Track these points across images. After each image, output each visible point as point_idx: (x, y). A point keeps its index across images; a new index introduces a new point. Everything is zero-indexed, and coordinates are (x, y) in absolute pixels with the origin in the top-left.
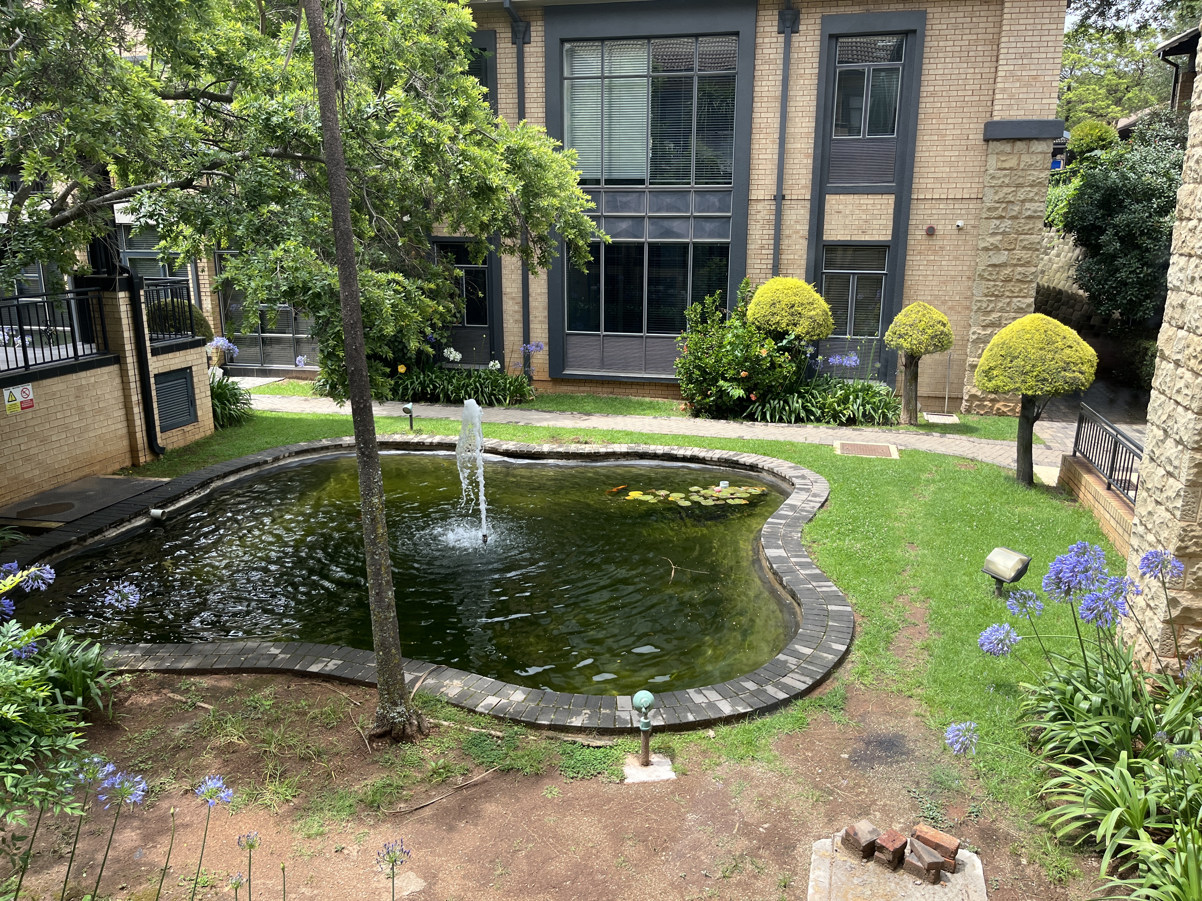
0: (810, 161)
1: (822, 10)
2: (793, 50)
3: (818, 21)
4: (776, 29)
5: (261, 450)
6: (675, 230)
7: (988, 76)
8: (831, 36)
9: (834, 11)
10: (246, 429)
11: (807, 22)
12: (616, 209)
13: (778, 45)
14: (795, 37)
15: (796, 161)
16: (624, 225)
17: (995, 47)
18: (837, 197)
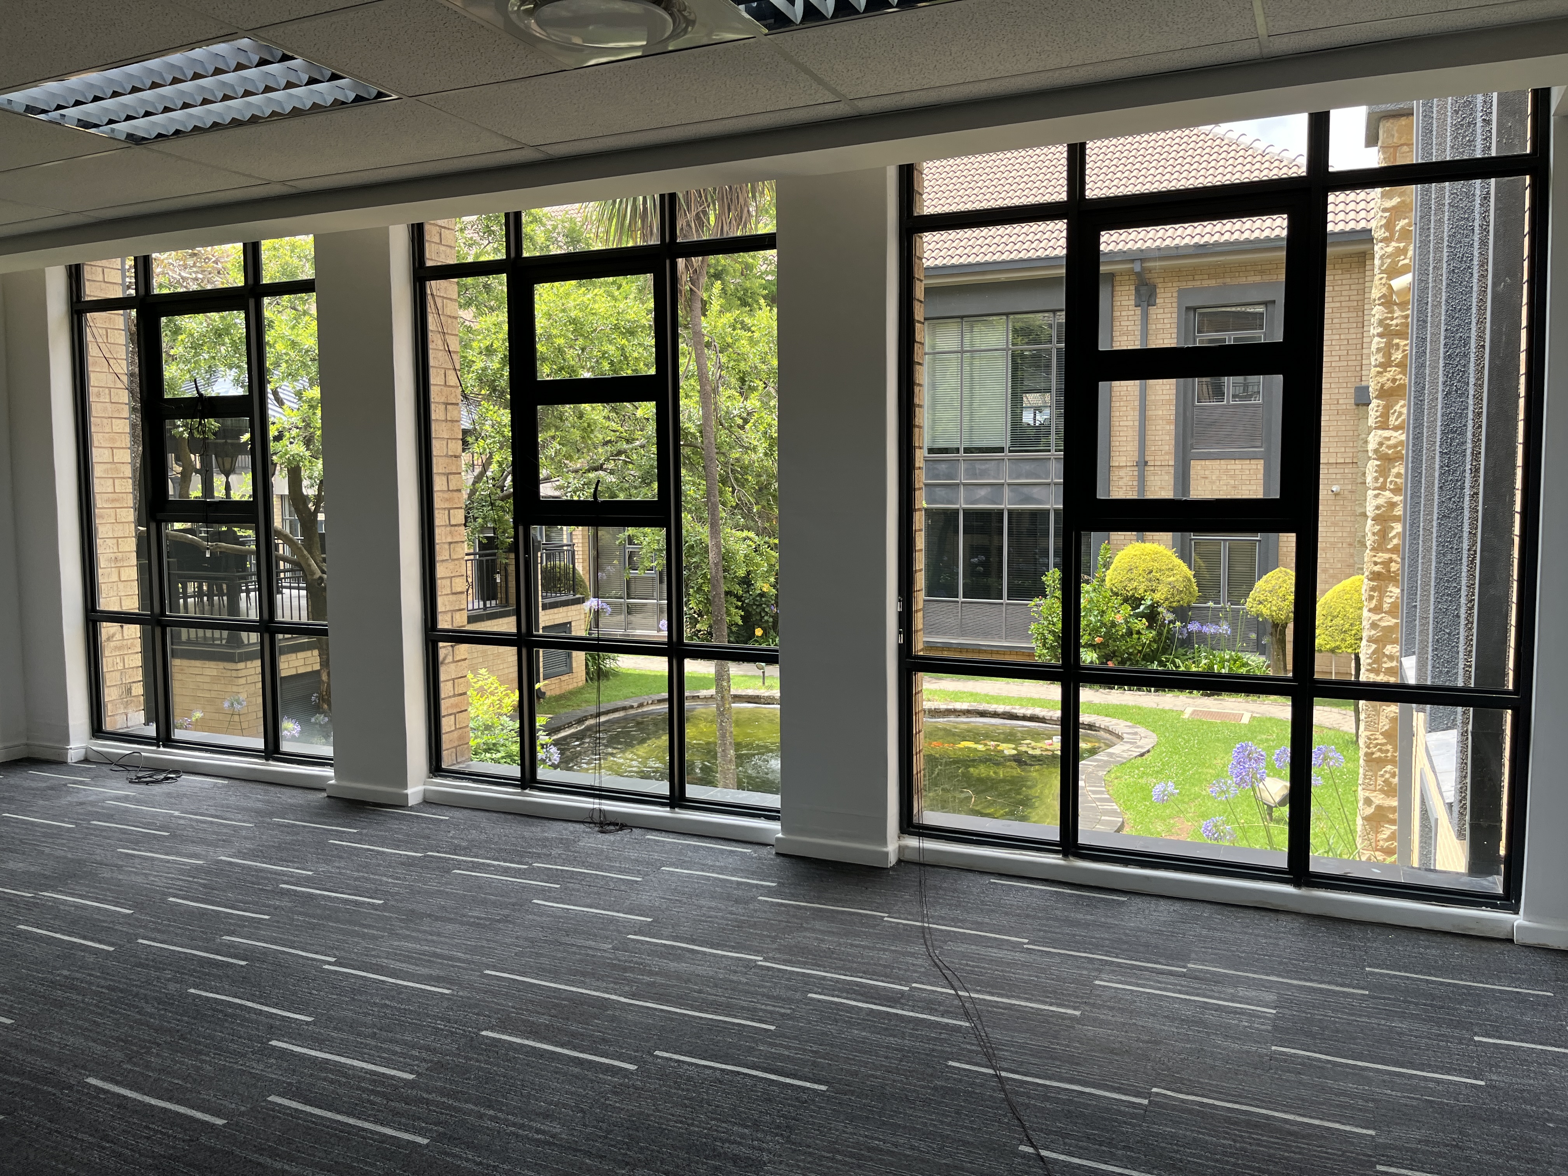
0: (1173, 427)
1: (1178, 284)
2: (1151, 321)
3: (1175, 294)
4: (1133, 302)
5: (626, 698)
6: (1035, 496)
7: (1355, 341)
8: (1188, 309)
9: (1190, 285)
10: (612, 681)
11: (1163, 295)
12: (975, 476)
13: (1136, 318)
14: (1152, 310)
15: (1158, 427)
16: (982, 492)
17: (1360, 314)
18: (1203, 462)
